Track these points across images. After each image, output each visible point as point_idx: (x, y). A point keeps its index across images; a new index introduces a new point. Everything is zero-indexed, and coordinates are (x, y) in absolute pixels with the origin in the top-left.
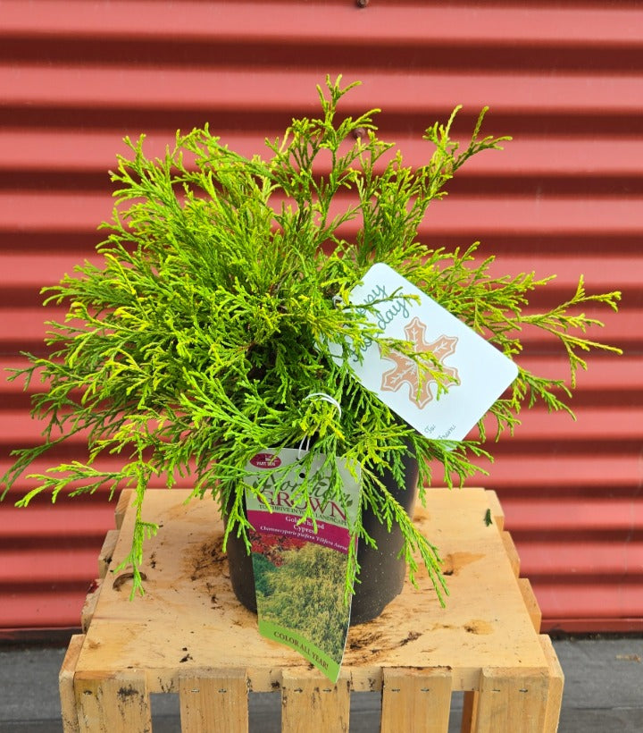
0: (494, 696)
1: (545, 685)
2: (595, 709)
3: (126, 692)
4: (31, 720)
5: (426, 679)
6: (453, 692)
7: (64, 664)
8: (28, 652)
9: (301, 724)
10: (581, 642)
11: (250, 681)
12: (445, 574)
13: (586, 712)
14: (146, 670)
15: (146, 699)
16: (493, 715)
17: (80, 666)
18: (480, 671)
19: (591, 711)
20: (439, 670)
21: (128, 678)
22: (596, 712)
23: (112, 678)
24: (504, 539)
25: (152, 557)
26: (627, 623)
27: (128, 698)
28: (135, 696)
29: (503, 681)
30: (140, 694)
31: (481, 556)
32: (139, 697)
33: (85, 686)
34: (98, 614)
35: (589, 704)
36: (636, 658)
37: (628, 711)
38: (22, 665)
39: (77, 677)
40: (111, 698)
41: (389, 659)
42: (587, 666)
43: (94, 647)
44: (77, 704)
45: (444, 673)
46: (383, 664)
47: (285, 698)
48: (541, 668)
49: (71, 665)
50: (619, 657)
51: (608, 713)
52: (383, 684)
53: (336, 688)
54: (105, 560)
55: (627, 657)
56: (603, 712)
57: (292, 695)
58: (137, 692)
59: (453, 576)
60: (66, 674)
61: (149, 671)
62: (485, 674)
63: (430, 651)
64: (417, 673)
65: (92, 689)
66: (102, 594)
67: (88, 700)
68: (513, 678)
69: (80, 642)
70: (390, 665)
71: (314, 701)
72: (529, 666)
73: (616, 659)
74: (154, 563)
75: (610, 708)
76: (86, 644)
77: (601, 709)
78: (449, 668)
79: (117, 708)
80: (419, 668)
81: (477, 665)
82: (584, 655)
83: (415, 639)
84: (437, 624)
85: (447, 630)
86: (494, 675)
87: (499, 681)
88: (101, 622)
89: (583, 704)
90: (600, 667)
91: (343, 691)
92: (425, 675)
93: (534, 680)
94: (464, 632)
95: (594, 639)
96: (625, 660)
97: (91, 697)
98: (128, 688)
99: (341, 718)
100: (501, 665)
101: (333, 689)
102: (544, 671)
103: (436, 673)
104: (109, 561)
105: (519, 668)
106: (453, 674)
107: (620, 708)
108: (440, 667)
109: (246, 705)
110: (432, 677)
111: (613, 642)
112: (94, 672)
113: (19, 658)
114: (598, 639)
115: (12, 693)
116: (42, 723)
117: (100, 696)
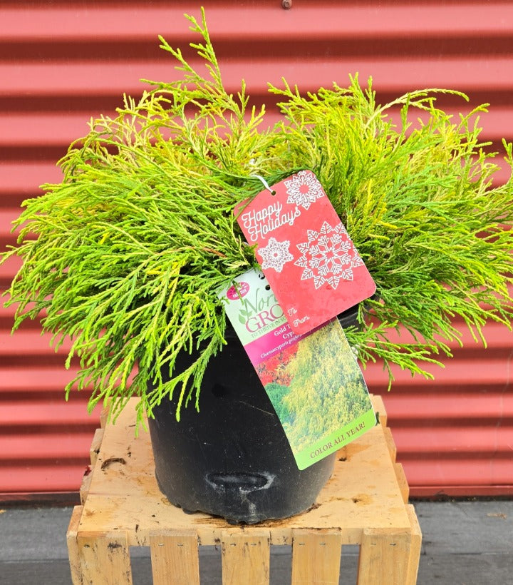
0: (372, 548)
1: (408, 540)
2: (467, 554)
3: (113, 546)
4: (44, 560)
5: (323, 536)
6: (343, 546)
7: (70, 526)
8: (40, 510)
9: (236, 567)
10: (460, 504)
11: (199, 538)
12: (340, 460)
13: (461, 556)
14: (126, 530)
15: (127, 550)
16: (371, 561)
17: (81, 528)
18: (362, 531)
19: (465, 556)
20: (333, 530)
21: (114, 536)
22: (469, 556)
23: (103, 536)
24: (385, 433)
25: (129, 449)
26: (496, 489)
27: (114, 550)
28: (119, 548)
29: (379, 538)
30: (123, 547)
31: (367, 447)
32: (123, 549)
33: (85, 542)
34: (91, 491)
35: (463, 550)
36: (502, 516)
37: (494, 555)
38: (36, 520)
39: (79, 535)
40: (103, 551)
41: (297, 522)
42: (464, 522)
43: (90, 514)
44: (80, 554)
45: (336, 532)
46: (293, 526)
47: (224, 550)
48: (406, 528)
49: (74, 527)
50: (489, 514)
51: (478, 557)
52: (293, 540)
53: (260, 543)
54: (95, 451)
55: (496, 515)
56: (474, 557)
57: (229, 548)
58: (120, 546)
59: (346, 462)
60: (72, 533)
61: (129, 531)
62: (366, 533)
63: (327, 516)
64: (317, 533)
65: (90, 544)
66: (94, 476)
67: (87, 551)
68: (385, 536)
69: (80, 511)
70: (297, 526)
71: (245, 551)
72: (398, 527)
73: (487, 516)
74: (130, 453)
75: (480, 554)
76: (84, 513)
77: (473, 554)
78: (340, 529)
79: (107, 557)
80: (318, 529)
81: (359, 526)
82: (462, 514)
83: (317, 508)
84: (332, 498)
85: (340, 501)
86: (372, 534)
87: (376, 538)
88: (94, 496)
89: (459, 550)
90: (475, 523)
91: (265, 544)
92: (322, 534)
93: (400, 537)
94: (352, 502)
95: (471, 501)
96: (494, 517)
97: (89, 549)
98: (115, 543)
99: (264, 563)
100: (377, 527)
101: (257, 544)
102: (407, 531)
103: (330, 532)
104: (98, 452)
105: (390, 528)
106: (342, 533)
107: (487, 553)
108: (333, 528)
109: (197, 555)
110: (328, 536)
111: (486, 504)
112: (90, 532)
113: (34, 514)
114: (474, 501)
115: (29, 540)
116: (52, 562)
117: (95, 549)
